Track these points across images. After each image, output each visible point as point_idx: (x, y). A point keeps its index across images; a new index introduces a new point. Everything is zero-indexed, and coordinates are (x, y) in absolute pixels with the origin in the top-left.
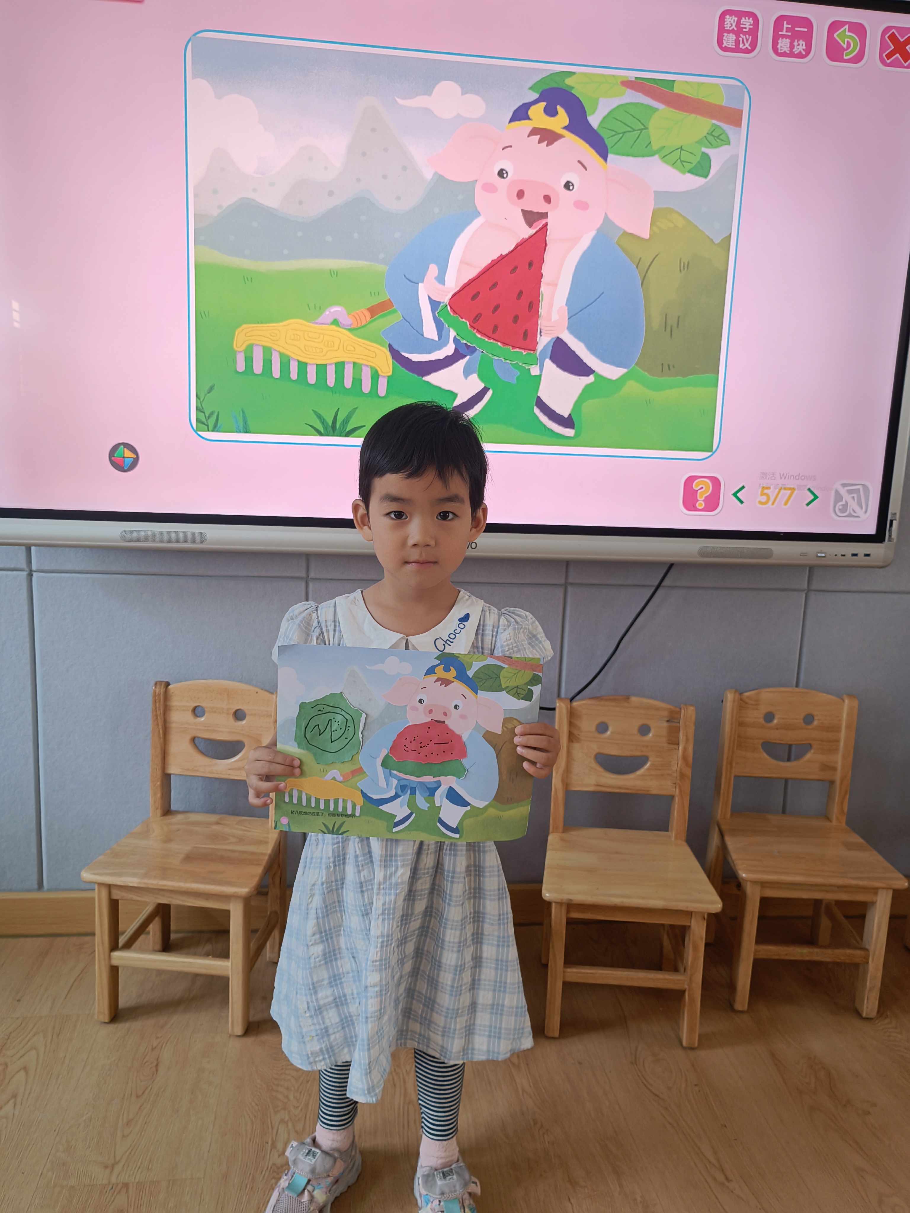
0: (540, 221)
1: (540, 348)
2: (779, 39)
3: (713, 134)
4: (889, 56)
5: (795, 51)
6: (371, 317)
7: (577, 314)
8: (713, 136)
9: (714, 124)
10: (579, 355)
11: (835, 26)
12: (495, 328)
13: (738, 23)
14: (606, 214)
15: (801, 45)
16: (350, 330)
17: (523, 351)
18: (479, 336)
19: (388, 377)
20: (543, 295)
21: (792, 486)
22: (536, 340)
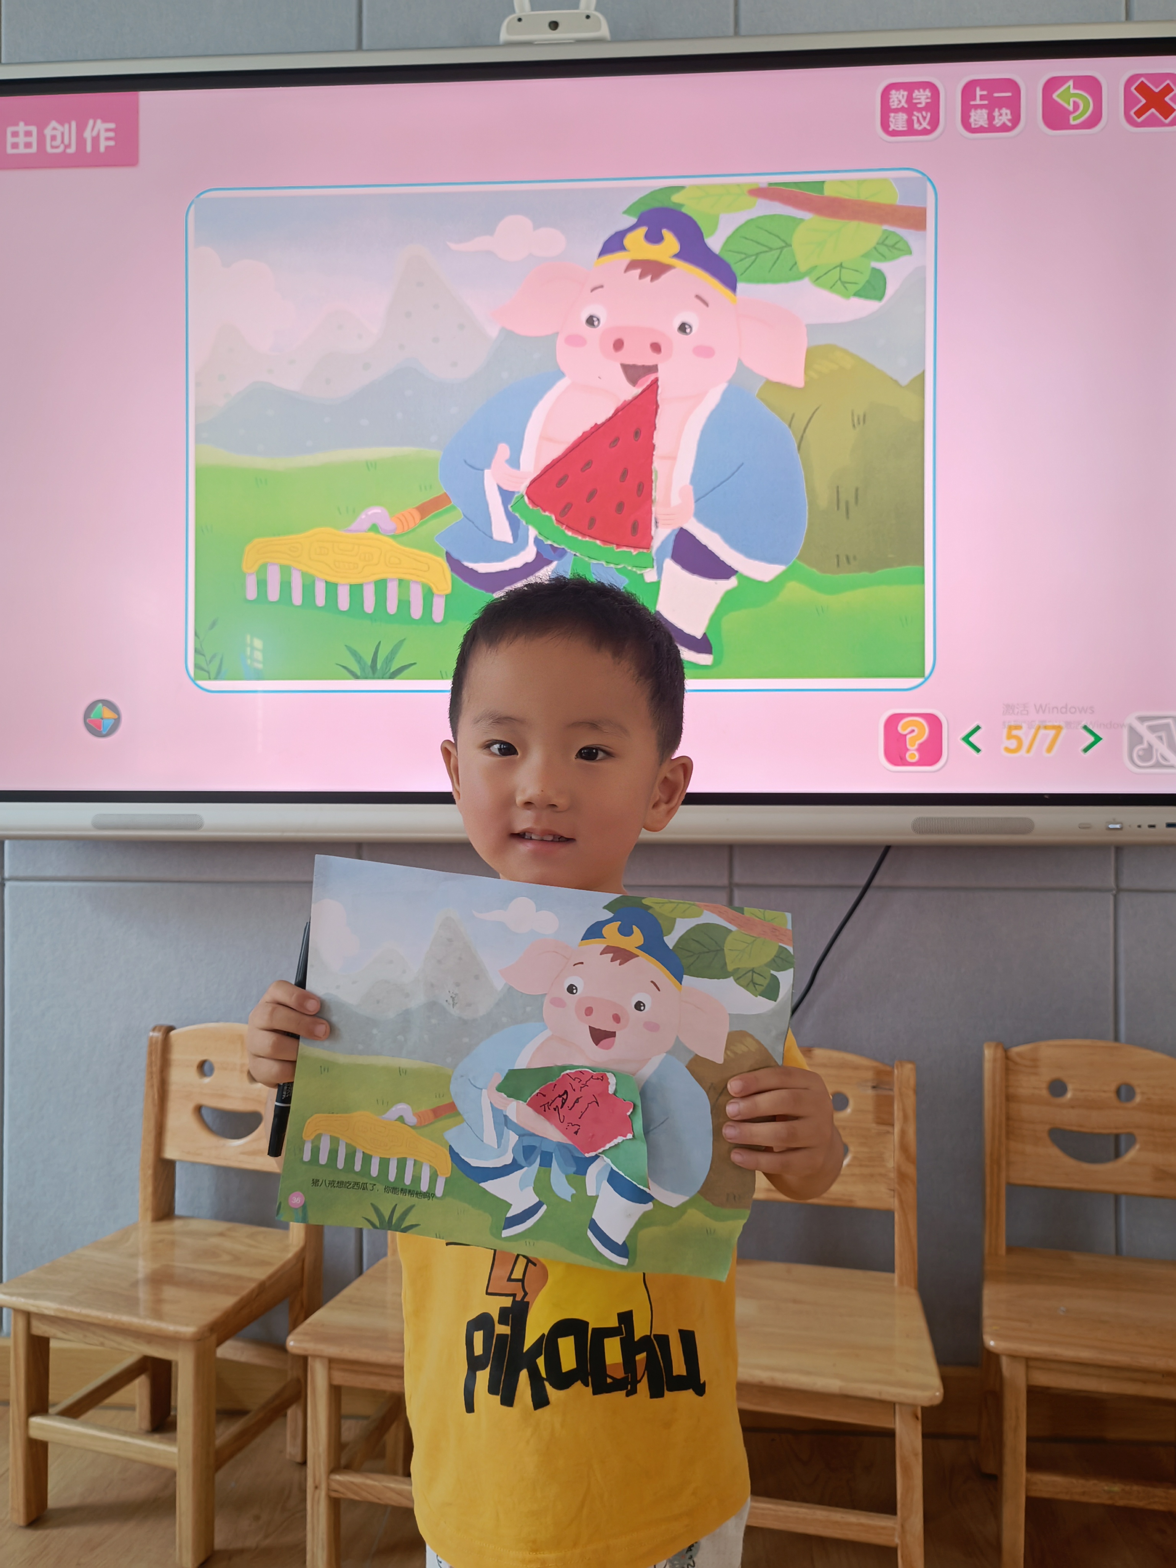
0: (647, 377)
1: (656, 544)
2: (970, 111)
3: (887, 242)
4: (1139, 113)
5: (997, 123)
6: (421, 519)
7: (707, 494)
8: (886, 246)
9: (886, 230)
10: (713, 551)
11: (1052, 85)
12: (592, 522)
13: (909, 99)
14: (739, 360)
15: (1004, 114)
16: (394, 537)
17: (632, 550)
18: (570, 534)
19: (447, 595)
20: (656, 472)
21: (1056, 724)
22: (650, 533)
